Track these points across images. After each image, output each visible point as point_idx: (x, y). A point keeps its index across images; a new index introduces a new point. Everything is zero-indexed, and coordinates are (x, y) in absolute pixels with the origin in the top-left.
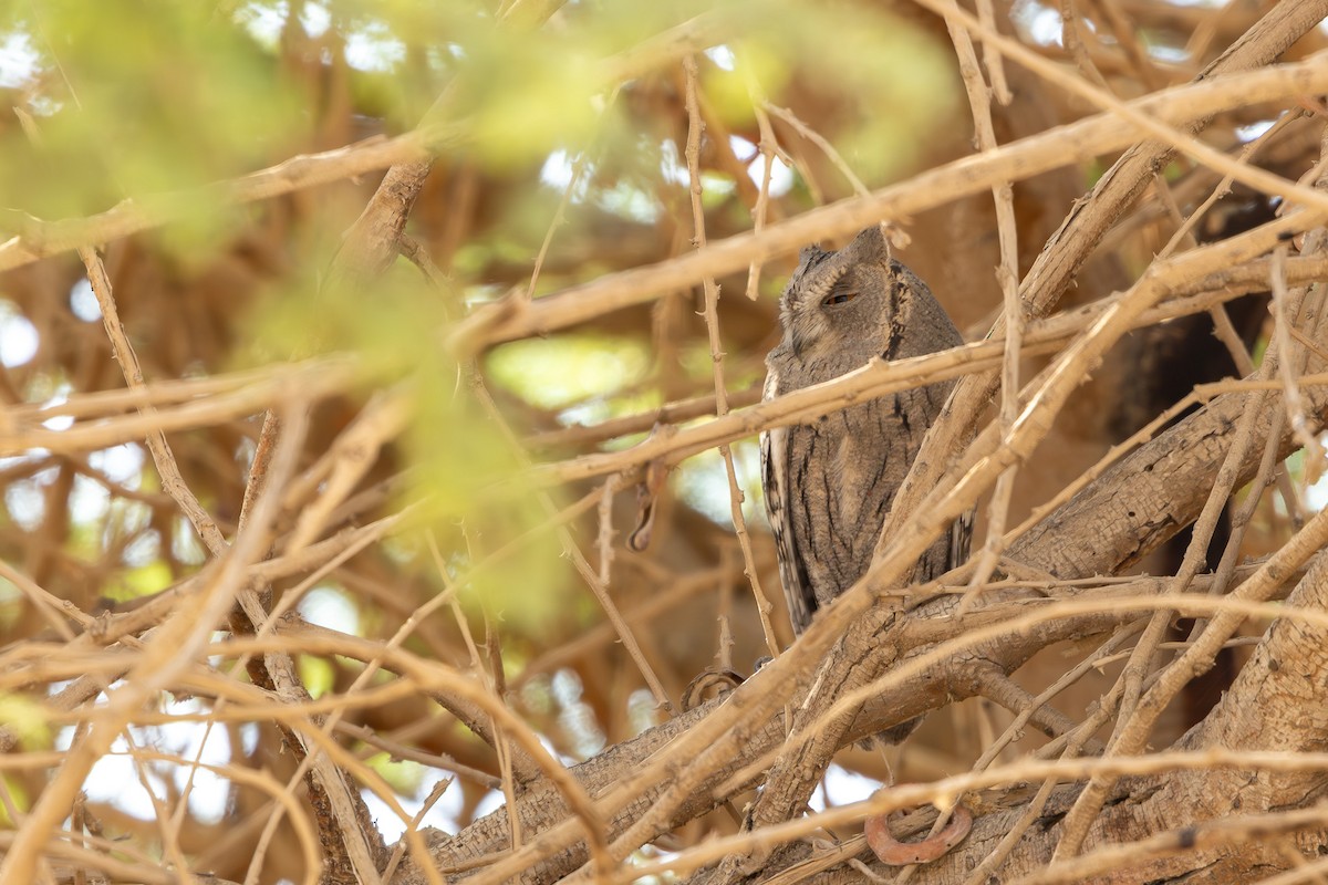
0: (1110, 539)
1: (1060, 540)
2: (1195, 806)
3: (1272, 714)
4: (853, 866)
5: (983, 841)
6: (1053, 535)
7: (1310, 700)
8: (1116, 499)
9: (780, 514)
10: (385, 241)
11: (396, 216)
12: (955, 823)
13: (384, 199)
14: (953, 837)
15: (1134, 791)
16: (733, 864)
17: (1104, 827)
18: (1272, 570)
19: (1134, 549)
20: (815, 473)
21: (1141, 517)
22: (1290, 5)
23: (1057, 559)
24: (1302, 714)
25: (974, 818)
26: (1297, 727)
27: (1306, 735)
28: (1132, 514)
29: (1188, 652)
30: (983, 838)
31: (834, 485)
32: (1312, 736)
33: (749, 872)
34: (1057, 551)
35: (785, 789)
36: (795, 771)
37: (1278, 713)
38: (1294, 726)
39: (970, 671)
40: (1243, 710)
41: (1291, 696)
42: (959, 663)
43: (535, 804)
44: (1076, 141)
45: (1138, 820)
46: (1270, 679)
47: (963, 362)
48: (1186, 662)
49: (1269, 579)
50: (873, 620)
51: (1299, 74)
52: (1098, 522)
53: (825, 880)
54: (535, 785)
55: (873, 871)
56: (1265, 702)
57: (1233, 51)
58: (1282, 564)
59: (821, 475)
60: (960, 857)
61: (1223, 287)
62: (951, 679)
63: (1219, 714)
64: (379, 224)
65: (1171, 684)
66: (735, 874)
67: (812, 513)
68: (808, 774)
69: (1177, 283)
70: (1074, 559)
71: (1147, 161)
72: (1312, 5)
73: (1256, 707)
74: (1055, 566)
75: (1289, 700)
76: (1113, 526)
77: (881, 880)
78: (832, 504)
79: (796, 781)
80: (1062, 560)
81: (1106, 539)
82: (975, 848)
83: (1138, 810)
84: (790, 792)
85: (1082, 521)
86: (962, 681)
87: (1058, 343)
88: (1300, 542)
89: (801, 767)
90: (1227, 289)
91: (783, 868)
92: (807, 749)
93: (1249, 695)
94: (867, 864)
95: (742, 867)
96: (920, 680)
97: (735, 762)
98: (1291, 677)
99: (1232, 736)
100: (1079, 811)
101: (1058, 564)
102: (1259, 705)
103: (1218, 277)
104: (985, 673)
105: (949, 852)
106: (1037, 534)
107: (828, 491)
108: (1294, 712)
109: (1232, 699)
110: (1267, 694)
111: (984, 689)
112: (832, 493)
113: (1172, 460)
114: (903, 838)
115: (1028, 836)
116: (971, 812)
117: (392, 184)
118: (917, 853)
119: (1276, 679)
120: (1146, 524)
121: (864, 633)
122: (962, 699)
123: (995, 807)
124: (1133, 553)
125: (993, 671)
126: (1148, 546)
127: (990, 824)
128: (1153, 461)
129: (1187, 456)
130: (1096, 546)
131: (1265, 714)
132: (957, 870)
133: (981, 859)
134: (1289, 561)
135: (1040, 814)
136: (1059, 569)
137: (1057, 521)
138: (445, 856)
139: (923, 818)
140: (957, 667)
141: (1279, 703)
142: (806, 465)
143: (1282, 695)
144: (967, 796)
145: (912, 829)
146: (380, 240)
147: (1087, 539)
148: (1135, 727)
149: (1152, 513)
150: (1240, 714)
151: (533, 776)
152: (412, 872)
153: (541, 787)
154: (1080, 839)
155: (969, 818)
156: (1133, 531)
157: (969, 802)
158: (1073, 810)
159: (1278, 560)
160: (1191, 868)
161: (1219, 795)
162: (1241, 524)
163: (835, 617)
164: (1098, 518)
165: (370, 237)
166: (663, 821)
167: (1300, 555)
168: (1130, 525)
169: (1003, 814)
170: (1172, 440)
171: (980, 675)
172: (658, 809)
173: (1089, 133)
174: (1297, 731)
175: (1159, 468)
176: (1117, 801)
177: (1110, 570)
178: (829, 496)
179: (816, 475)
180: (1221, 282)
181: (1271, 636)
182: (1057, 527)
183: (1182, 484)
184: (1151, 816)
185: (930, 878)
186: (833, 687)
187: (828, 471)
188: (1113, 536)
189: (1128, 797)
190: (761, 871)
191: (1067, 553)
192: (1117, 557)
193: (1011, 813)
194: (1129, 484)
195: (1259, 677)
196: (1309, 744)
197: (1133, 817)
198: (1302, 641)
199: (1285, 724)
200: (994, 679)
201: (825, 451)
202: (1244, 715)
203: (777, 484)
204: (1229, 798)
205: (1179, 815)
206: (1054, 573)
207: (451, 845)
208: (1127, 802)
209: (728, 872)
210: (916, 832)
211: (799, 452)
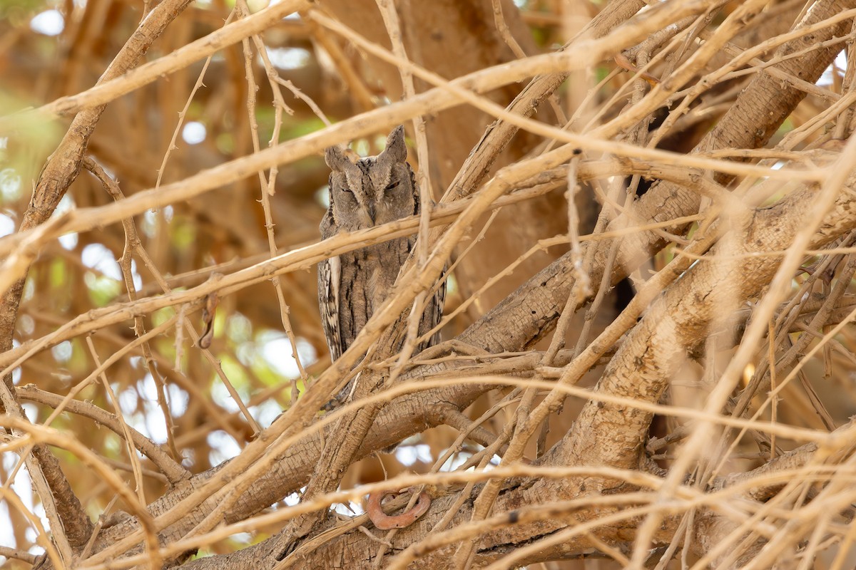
0: (521, 328)
1: (490, 329)
2: (558, 491)
3: (601, 434)
4: (361, 530)
5: (437, 514)
6: (487, 326)
7: (623, 425)
8: (524, 304)
9: (335, 316)
10: (73, 162)
11: (79, 146)
12: (420, 503)
13: (72, 137)
14: (419, 512)
15: (523, 482)
16: (291, 531)
17: (506, 504)
18: (594, 348)
19: (536, 333)
20: (358, 289)
21: (539, 314)
22: (616, 5)
23: (489, 340)
24: (618, 434)
25: (432, 500)
26: (616, 442)
27: (622, 446)
28: (534, 312)
29: (546, 399)
30: (436, 512)
31: (370, 296)
32: (626, 447)
33: (300, 535)
34: (489, 336)
35: (321, 485)
36: (326, 474)
37: (604, 434)
38: (615, 441)
39: (438, 409)
40: (584, 432)
41: (611, 423)
42: (431, 405)
43: (180, 496)
44: (426, 103)
45: (526, 499)
46: (599, 413)
47: (395, 231)
48: (544, 405)
49: (594, 354)
50: (370, 382)
51: (562, 58)
52: (514, 318)
53: (345, 539)
54: (180, 485)
55: (373, 533)
56: (596, 427)
57: (582, 33)
58: (601, 345)
59: (362, 291)
60: (423, 524)
61: (549, 182)
62: (427, 414)
63: (571, 435)
64: (68, 152)
65: (536, 418)
66: (292, 537)
67: (355, 314)
68: (334, 475)
69: (514, 181)
70: (499, 341)
71: (530, 102)
72: (630, 4)
73: (591, 430)
74: (488, 345)
75: (610, 425)
76: (523, 320)
77: (376, 539)
78: (368, 308)
79: (327, 480)
80: (492, 341)
81: (518, 327)
82: (432, 518)
83: (526, 492)
84: (324, 487)
85: (504, 317)
86: (433, 415)
87: (454, 217)
88: (611, 332)
89: (330, 472)
90: (552, 182)
91: (321, 532)
92: (333, 460)
93: (587, 423)
94: (369, 529)
95: (297, 532)
96: (408, 416)
97: (299, 468)
98: (611, 412)
99: (578, 448)
100: (484, 496)
101: (490, 344)
102: (593, 429)
103: (546, 175)
104: (447, 410)
105: (416, 521)
106: (478, 326)
107: (366, 300)
108: (613, 433)
109: (578, 426)
110: (598, 422)
111: (447, 420)
112: (368, 302)
113: (557, 279)
114: (390, 513)
115: (463, 510)
116: (431, 496)
117: (76, 127)
118: (397, 522)
119: (602, 413)
120: (543, 318)
121: (365, 390)
122: (435, 426)
123: (445, 493)
124: (536, 336)
125: (452, 409)
126: (544, 331)
127: (440, 503)
128: (546, 280)
129: (567, 276)
130: (513, 332)
131: (597, 434)
132: (421, 532)
133: (435, 524)
134: (604, 342)
135: (468, 497)
136: (491, 347)
137: (489, 318)
138: (127, 529)
139: (402, 500)
140: (430, 408)
141: (605, 427)
142: (352, 286)
143: (606, 422)
144: (428, 487)
145: (396, 507)
146: (70, 161)
147: (507, 328)
148: (515, 445)
149: (546, 312)
150: (582, 434)
151: (179, 479)
152: (107, 539)
153: (184, 486)
154: (485, 512)
155: (429, 500)
156: (535, 323)
157: (429, 490)
158: (480, 496)
159: (598, 342)
160: (558, 527)
161: (572, 483)
162: (590, 318)
163: (319, 386)
164: (514, 315)
165: (63, 159)
166: (229, 509)
167: (611, 339)
168: (533, 319)
169: (449, 497)
170: (557, 267)
171: (444, 412)
172: (225, 502)
173: (433, 98)
174: (616, 444)
175: (549, 284)
176: (514, 488)
177: (522, 346)
178: (366, 304)
179: (359, 291)
180: (548, 178)
181: (599, 387)
182: (489, 321)
183: (563, 293)
184: (533, 496)
185: (406, 536)
186: (348, 423)
187: (366, 288)
188: (523, 325)
189: (520, 485)
190: (308, 535)
191: (495, 337)
192: (526, 339)
193: (453, 496)
194: (532, 294)
195: (592, 412)
196: (624, 452)
197: (522, 497)
198: (616, 390)
199: (609, 440)
200: (453, 414)
201: (364, 277)
202: (585, 435)
203: (334, 298)
204: (578, 485)
205: (550, 496)
206: (488, 350)
207: (130, 522)
208: (519, 488)
209: (289, 535)
210: (398, 509)
211: (347, 278)
